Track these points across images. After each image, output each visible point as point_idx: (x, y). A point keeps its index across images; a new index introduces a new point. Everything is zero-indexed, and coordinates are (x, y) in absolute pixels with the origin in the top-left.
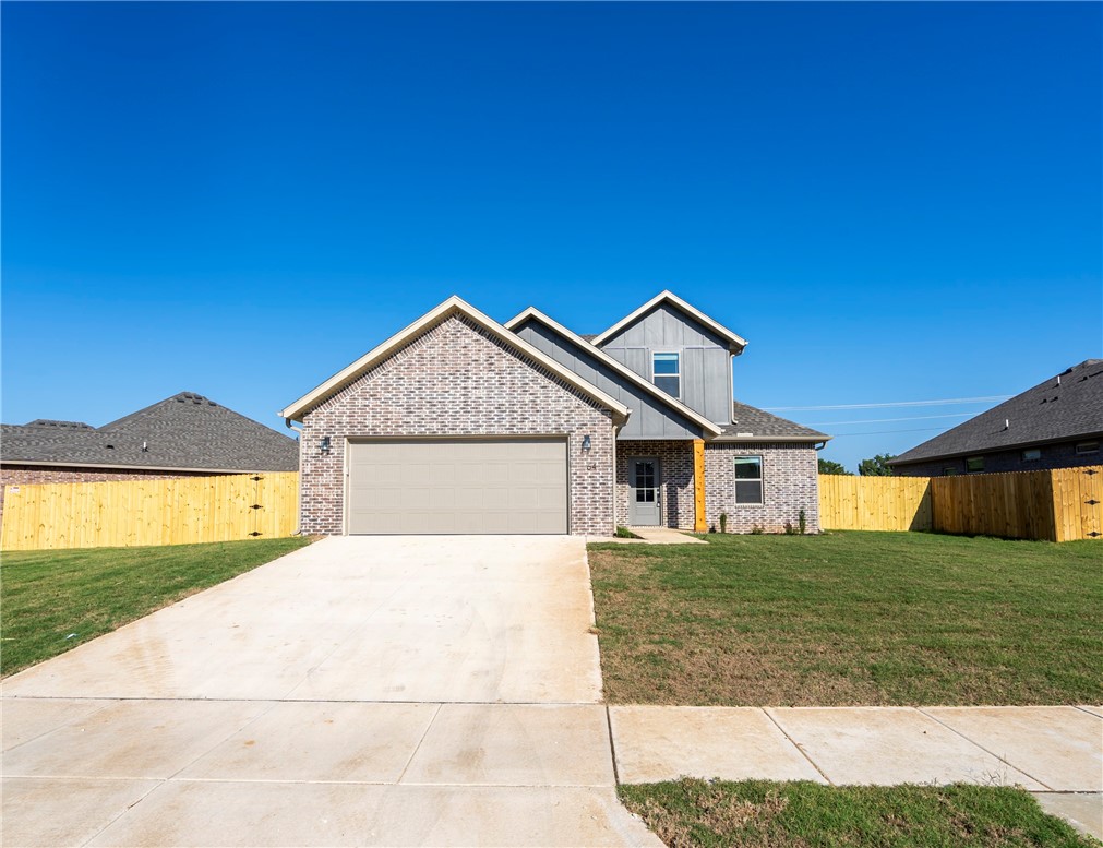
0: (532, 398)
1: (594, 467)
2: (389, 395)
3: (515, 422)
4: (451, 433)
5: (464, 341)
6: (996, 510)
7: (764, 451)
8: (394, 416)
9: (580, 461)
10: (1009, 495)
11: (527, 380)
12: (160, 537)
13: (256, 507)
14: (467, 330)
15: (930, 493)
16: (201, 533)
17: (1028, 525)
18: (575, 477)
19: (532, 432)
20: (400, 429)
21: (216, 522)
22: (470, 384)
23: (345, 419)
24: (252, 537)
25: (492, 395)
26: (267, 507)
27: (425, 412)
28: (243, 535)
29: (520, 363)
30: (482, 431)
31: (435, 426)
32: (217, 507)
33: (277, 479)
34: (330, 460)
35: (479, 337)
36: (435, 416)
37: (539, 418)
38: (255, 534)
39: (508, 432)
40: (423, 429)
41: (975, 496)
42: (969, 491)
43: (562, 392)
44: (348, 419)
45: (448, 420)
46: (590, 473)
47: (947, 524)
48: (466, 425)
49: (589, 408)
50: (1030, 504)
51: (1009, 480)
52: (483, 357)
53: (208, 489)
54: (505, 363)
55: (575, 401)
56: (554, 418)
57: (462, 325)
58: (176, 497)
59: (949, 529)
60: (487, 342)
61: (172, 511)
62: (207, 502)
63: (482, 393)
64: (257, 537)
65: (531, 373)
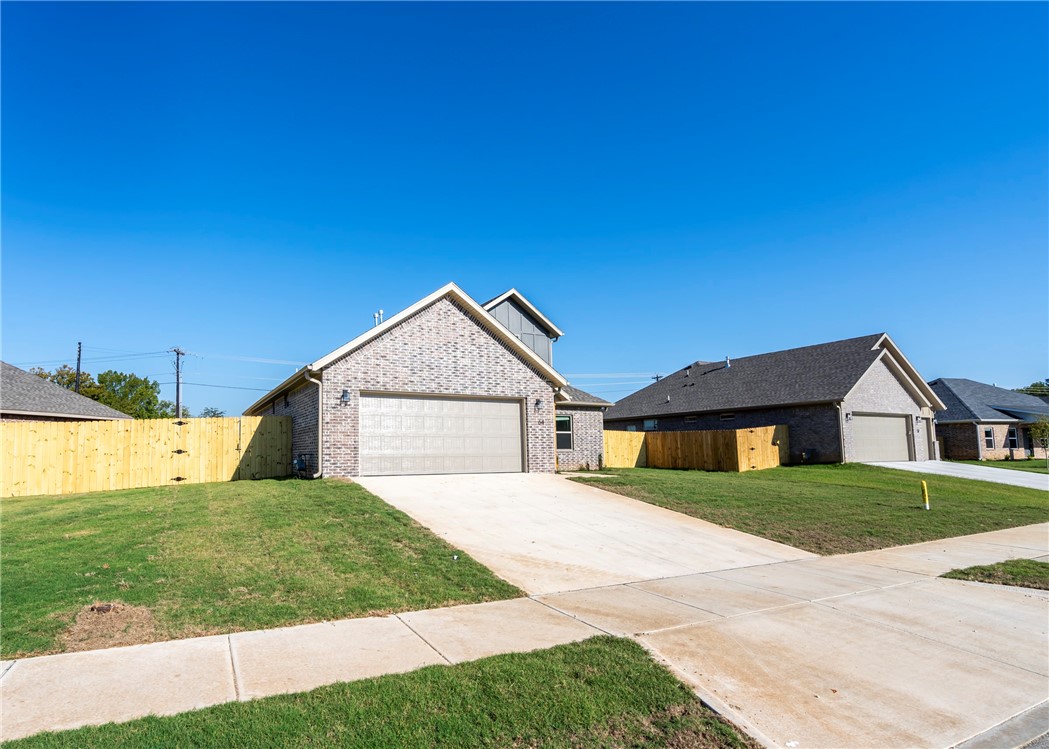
0: (502, 368)
1: (543, 422)
2: (396, 357)
3: (490, 386)
4: (446, 392)
5: (453, 319)
6: (697, 453)
7: (573, 412)
8: (401, 376)
9: (533, 417)
10: (707, 444)
11: (498, 355)
12: (59, 485)
13: (179, 452)
14: (455, 310)
15: (646, 443)
16: (112, 479)
17: (719, 463)
18: (530, 430)
19: (502, 395)
20: (406, 387)
21: (131, 467)
22: (459, 354)
23: (360, 375)
24: (175, 483)
25: (474, 364)
26: (191, 452)
27: (425, 374)
28: (164, 479)
29: (493, 341)
30: (468, 392)
31: (434, 386)
32: (132, 452)
33: (203, 424)
34: (348, 411)
35: (464, 317)
36: (433, 377)
37: (506, 384)
38: (179, 479)
39: (485, 394)
40: (424, 388)
41: (681, 445)
42: (677, 442)
43: (521, 366)
44: (363, 376)
45: (443, 382)
46: (540, 427)
47: (659, 462)
48: (456, 386)
49: (539, 379)
50: (721, 450)
51: (707, 436)
52: (467, 333)
53: (123, 433)
54: (483, 340)
55: (530, 373)
56: (516, 385)
57: (451, 307)
58: (81, 442)
59: (660, 466)
60: (469, 322)
61: (76, 457)
62: (120, 446)
63: (467, 361)
64: (181, 482)
65: (501, 350)
